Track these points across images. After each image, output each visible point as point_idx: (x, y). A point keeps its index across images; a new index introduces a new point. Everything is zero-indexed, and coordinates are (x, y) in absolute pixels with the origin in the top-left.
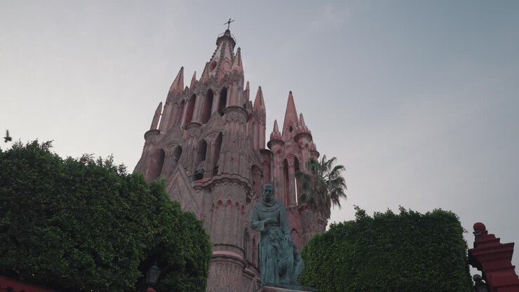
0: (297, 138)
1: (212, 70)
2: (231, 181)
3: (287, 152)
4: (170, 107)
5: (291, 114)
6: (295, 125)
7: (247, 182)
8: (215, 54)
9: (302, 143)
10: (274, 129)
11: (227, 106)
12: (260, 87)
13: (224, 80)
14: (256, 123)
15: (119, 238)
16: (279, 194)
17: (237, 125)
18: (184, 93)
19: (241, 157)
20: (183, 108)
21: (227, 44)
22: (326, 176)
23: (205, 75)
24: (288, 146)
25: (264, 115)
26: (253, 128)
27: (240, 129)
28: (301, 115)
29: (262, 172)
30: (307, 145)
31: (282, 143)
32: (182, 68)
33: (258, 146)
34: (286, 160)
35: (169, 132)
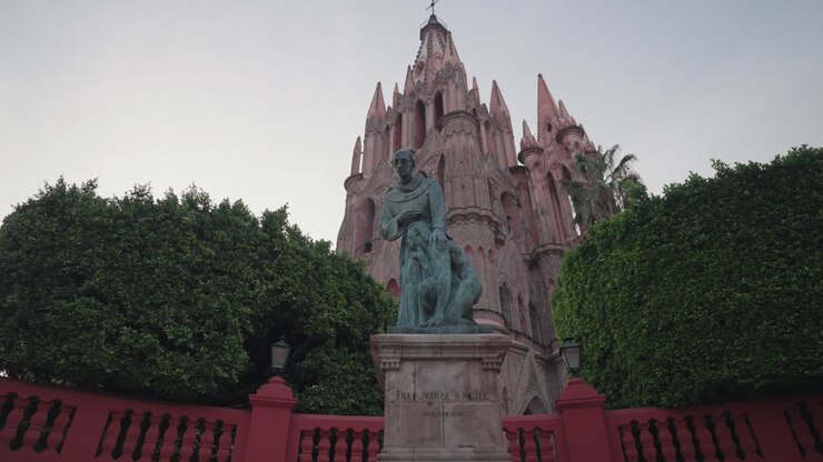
0: (559, 138)
1: (418, 75)
2: (465, 217)
3: (550, 161)
4: (371, 141)
5: (545, 107)
6: (554, 120)
7: (490, 214)
8: (419, 52)
9: (568, 143)
10: (524, 133)
11: (445, 112)
12: (494, 82)
13: (436, 83)
14: (498, 132)
15: (200, 303)
16: (546, 225)
17: (463, 137)
18: (387, 116)
19: (476, 181)
20: (388, 136)
21: (435, 35)
22: (607, 178)
23: (410, 84)
24: (549, 154)
25: (508, 120)
26: (494, 141)
27: (467, 142)
28: (561, 103)
29: (518, 200)
30: (577, 144)
31: (540, 151)
32: (379, 84)
33: (507, 164)
34: (549, 175)
35: (375, 172)
